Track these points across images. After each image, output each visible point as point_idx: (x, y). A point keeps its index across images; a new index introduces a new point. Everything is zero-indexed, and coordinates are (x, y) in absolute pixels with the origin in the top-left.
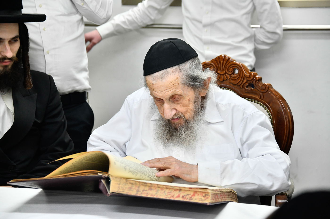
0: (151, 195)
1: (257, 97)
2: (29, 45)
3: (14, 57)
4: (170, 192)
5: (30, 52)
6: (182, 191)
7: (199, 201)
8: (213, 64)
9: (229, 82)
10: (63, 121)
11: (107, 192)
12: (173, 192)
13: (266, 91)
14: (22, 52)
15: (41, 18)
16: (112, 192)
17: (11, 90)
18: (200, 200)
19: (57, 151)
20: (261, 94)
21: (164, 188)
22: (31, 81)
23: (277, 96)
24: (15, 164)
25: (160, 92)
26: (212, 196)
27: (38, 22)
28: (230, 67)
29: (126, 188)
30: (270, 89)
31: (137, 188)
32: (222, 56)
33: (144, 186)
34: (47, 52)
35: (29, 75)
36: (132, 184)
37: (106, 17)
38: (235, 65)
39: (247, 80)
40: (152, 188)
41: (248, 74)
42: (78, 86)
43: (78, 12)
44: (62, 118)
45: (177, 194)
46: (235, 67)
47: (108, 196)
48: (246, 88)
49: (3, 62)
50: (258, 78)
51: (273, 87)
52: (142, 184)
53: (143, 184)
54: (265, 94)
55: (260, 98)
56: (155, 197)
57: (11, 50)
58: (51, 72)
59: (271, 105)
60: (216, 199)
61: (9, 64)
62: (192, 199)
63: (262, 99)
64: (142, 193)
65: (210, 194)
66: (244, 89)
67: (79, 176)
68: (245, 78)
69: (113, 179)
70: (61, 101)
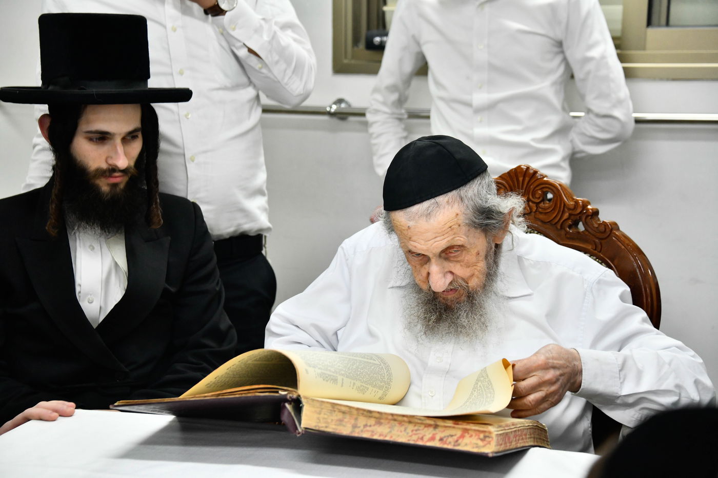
0: (380, 435)
1: (589, 247)
2: (159, 146)
3: (131, 168)
4: (416, 430)
5: (161, 160)
6: (440, 429)
7: (473, 448)
8: (504, 182)
9: (535, 217)
10: (217, 289)
11: (296, 428)
12: (423, 429)
13: (607, 235)
14: (145, 158)
15: (183, 95)
16: (306, 428)
17: (123, 230)
18: (475, 446)
19: (206, 346)
20: (597, 241)
21: (404, 421)
22: (160, 214)
23: (628, 245)
24: (127, 370)
25: (423, 242)
26: (498, 440)
27: (176, 103)
28: (537, 188)
29: (332, 420)
30: (615, 231)
31: (353, 422)
32: (522, 167)
33: (366, 416)
34: (191, 159)
35: (156, 203)
36: (344, 413)
37: (302, 93)
38: (547, 186)
39: (570, 215)
40: (382, 421)
41: (572, 203)
42: (246, 223)
43: (251, 83)
44: (216, 285)
45: (429, 434)
46: (547, 189)
47: (298, 435)
48: (568, 229)
49: (110, 176)
50: (591, 211)
51: (621, 229)
52: (363, 414)
53: (365, 413)
54: (605, 241)
55: (595, 250)
56: (388, 438)
57: (126, 154)
58: (198, 196)
59: (616, 262)
60: (505, 443)
61: (121, 181)
62: (459, 445)
63: (599, 250)
64: (362, 431)
65: (494, 435)
66: (563, 232)
67: (243, 395)
68: (566, 210)
69: (307, 402)
70: (214, 253)
